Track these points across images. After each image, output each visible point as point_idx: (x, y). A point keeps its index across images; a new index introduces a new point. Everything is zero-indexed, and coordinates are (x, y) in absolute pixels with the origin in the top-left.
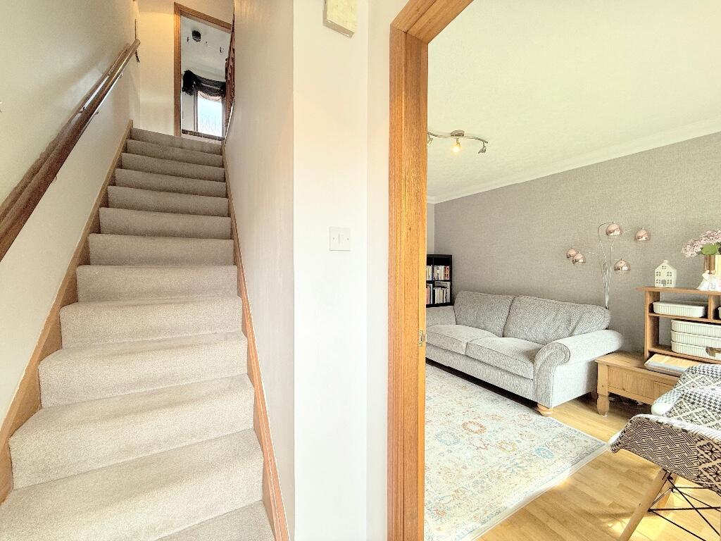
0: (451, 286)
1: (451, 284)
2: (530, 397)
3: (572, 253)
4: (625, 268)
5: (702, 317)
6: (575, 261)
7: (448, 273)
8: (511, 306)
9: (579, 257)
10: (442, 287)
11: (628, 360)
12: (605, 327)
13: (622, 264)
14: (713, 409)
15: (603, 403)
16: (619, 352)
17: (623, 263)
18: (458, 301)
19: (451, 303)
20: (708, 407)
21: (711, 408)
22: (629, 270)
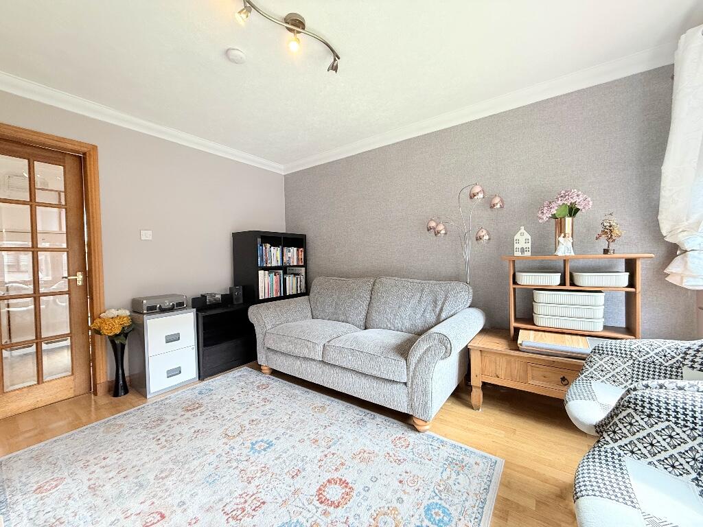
0: (306, 272)
1: (306, 270)
2: (404, 409)
3: (433, 224)
4: (486, 237)
5: (559, 285)
6: (437, 233)
7: (302, 256)
8: (372, 291)
9: (441, 227)
10: (295, 274)
11: (497, 340)
12: (469, 305)
13: (483, 233)
14: (682, 423)
15: (477, 395)
16: (484, 331)
17: (485, 232)
18: (314, 289)
19: (306, 293)
20: (674, 420)
21: (680, 421)
22: (489, 239)
